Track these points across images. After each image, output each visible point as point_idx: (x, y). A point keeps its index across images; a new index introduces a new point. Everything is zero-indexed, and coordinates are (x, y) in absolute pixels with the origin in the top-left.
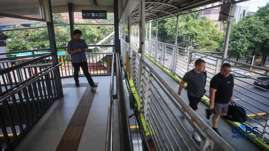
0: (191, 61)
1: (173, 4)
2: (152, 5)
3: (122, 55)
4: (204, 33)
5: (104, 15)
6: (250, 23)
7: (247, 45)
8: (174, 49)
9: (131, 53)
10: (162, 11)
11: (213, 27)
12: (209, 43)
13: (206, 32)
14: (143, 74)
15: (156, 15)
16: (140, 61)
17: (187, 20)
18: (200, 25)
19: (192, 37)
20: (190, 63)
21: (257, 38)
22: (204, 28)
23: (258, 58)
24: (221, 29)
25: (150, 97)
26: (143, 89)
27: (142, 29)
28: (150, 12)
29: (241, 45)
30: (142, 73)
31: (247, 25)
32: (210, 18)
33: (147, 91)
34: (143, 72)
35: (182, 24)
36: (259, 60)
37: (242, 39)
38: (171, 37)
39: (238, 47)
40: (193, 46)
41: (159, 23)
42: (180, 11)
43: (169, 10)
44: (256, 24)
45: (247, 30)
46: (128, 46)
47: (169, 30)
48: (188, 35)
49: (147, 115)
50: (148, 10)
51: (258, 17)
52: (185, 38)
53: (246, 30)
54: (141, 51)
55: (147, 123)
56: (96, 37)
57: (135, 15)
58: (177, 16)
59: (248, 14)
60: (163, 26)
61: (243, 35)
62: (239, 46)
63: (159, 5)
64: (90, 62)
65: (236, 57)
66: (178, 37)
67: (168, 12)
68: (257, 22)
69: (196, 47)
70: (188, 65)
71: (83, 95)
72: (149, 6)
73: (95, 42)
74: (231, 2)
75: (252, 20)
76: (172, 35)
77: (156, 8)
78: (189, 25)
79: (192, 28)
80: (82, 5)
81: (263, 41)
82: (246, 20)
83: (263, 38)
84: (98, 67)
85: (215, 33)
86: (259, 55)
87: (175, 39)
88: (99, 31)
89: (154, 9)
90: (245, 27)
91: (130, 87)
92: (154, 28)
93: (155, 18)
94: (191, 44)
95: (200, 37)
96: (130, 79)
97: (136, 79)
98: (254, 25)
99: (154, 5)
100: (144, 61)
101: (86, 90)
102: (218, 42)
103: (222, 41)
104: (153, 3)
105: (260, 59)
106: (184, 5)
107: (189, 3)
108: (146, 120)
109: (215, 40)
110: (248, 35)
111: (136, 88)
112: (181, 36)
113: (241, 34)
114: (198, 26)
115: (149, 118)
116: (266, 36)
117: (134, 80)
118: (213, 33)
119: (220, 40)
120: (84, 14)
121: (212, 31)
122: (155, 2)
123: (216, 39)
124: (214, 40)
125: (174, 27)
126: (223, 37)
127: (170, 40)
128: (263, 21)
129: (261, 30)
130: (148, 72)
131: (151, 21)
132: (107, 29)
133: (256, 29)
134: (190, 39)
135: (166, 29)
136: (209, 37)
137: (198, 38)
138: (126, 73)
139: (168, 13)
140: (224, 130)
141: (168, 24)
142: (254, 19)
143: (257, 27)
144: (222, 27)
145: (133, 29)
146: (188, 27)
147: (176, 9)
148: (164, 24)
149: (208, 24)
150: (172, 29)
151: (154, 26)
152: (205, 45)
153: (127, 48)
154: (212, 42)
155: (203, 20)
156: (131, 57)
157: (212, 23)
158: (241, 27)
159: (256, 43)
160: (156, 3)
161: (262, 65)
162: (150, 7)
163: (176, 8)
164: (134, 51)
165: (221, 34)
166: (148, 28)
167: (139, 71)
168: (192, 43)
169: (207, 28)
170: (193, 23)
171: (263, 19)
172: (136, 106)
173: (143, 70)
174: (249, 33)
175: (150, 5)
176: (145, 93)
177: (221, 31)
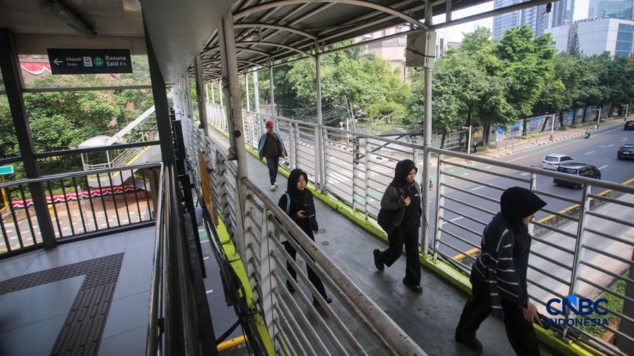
0: (358, 158)
1: (303, 28)
2: (254, 31)
3: (190, 158)
4: (375, 87)
5: (123, 61)
6: (454, 63)
7: (454, 106)
8: (317, 134)
9: (213, 156)
10: (280, 46)
11: (390, 73)
12: (387, 108)
13: (377, 86)
14: (249, 214)
15: (267, 55)
16: (237, 178)
17: (337, 61)
18: (365, 71)
19: (351, 98)
20: (357, 163)
21: (470, 93)
22: (374, 76)
23: (478, 130)
24: (407, 76)
25: (275, 276)
26: (254, 254)
27: (231, 98)
28: (251, 47)
29: (447, 108)
30: (245, 213)
31: (451, 68)
32: (383, 56)
33: (265, 259)
34: (247, 209)
35: (326, 71)
36: (479, 134)
37: (447, 96)
38: (306, 100)
39: (442, 112)
40: (356, 118)
41: (276, 70)
42: (320, 44)
43: (294, 42)
44: (465, 65)
45: (452, 77)
46: (202, 136)
47: (300, 85)
48: (342, 93)
49: (274, 322)
50: (244, 44)
51: (466, 52)
52: (336, 101)
53: (449, 77)
54: (235, 154)
55: (277, 341)
56: (113, 116)
57: (215, 57)
58: (316, 56)
59: (449, 47)
60: (285, 77)
61: (446, 88)
62: (443, 109)
63: (271, 31)
64: (102, 186)
65: (441, 133)
66: (323, 101)
67: (293, 47)
68: (466, 61)
69: (362, 120)
70: (354, 168)
71: (74, 305)
72: (247, 34)
73: (111, 128)
74: (426, 28)
75: (457, 58)
76: (308, 97)
77: (263, 38)
78: (341, 73)
79: (349, 79)
81: (479, 96)
82: (448, 58)
83: (478, 91)
84: (127, 195)
85: (396, 86)
86: (477, 125)
87: (316, 105)
88: (119, 99)
89: (259, 41)
90: (447, 72)
91: (220, 245)
92: (265, 83)
93: (264, 62)
94: (351, 113)
95: (368, 97)
96: (217, 224)
97: (233, 224)
98: (462, 68)
99: (257, 32)
100: (247, 180)
101: (85, 284)
102: (404, 105)
103: (411, 102)
104: (255, 26)
105: (480, 131)
106: (329, 31)
107: (339, 27)
108: (272, 336)
109: (397, 102)
110: (455, 86)
111: (235, 244)
112: (328, 97)
113: (443, 85)
114: (361, 73)
115: (280, 331)
116: (483, 89)
117: (229, 226)
118: (392, 87)
119: (406, 101)
120: (55, 62)
121: (390, 83)
122: (260, 25)
123: (399, 99)
124: (395, 100)
125: (309, 78)
126: (411, 94)
127: (305, 107)
128: (474, 59)
129: (474, 76)
130: (261, 209)
131: (255, 68)
132: (144, 92)
133: (466, 76)
134: (348, 103)
135: (293, 84)
136: (385, 95)
137: (365, 100)
138: (204, 207)
139: (293, 50)
140: (449, 307)
141: (297, 73)
142: (459, 56)
143: (466, 71)
144: (407, 73)
145: (212, 90)
146: (339, 76)
147: (311, 41)
148: (287, 72)
149: (379, 69)
150: (306, 82)
151: (266, 79)
152: (381, 112)
153: (201, 141)
154: (393, 105)
155: (369, 61)
156: (214, 166)
157: (388, 65)
158: (440, 72)
159: (471, 103)
160: (263, 27)
161: (484, 143)
162: (249, 36)
163: (310, 37)
164: (220, 151)
165: (407, 88)
166: (249, 85)
167: (238, 206)
168: (354, 111)
169: (380, 77)
170: (349, 68)
171: (474, 56)
172: (241, 295)
173: (248, 205)
174: (457, 83)
175: (250, 32)
176: (260, 265)
177: (407, 81)
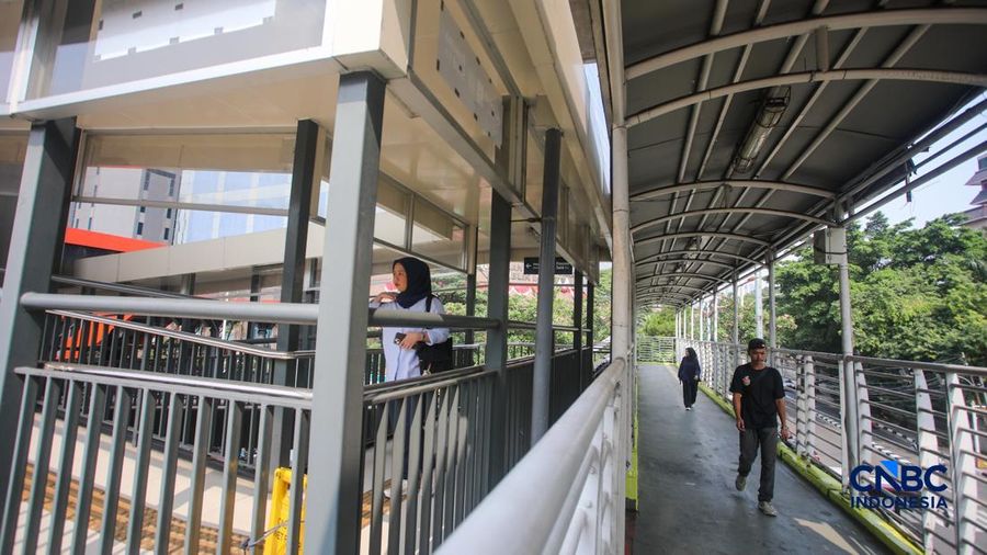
5: (567, 266)
35: (915, 305)
48: (956, 348)
60: (827, 312)
78: (953, 310)
79: (976, 321)
80: (523, 249)
120: (527, 266)
125: (878, 316)
132: (603, 318)
146: (950, 315)
148: (829, 305)
